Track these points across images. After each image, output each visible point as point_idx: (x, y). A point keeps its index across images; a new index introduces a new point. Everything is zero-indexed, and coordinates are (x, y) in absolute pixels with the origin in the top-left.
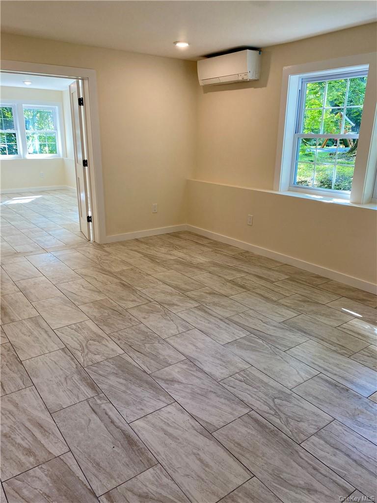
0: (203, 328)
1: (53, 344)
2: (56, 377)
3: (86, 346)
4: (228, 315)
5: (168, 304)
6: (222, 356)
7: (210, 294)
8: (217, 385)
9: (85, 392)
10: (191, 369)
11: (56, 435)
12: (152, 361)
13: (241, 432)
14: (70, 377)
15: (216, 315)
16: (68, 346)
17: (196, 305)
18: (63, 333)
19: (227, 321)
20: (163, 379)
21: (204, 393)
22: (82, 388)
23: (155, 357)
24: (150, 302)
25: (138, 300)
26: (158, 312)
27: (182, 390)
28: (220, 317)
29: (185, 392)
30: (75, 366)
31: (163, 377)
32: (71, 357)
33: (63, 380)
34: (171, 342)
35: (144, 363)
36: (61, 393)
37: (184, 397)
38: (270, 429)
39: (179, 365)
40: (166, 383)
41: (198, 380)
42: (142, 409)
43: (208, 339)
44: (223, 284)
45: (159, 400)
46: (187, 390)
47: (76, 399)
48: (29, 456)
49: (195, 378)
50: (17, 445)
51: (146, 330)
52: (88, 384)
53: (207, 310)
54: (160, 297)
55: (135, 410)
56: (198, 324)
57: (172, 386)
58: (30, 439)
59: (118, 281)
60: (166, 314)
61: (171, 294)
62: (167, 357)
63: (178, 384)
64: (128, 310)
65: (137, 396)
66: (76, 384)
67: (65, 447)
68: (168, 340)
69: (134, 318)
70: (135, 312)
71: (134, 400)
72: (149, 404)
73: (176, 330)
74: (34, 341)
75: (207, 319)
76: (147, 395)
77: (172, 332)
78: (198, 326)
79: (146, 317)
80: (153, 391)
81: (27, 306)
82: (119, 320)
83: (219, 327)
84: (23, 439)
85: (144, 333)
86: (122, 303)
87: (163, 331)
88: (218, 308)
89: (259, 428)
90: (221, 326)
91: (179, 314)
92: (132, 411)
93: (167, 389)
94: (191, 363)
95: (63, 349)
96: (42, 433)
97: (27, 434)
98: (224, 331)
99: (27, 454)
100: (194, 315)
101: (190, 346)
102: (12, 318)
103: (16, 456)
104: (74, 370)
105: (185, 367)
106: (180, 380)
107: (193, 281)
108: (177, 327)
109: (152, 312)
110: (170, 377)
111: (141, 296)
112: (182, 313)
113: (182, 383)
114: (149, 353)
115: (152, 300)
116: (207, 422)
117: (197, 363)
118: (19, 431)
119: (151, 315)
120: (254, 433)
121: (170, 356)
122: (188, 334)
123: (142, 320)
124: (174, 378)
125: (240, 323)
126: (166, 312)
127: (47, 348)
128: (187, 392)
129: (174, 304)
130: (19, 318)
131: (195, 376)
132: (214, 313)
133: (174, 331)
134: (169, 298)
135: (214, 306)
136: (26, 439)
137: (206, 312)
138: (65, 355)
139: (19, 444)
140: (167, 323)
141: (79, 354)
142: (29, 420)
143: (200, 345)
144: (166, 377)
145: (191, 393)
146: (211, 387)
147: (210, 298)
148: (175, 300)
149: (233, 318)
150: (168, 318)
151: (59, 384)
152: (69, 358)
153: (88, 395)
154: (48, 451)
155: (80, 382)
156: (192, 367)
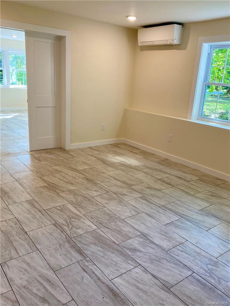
0: (148, 213)
1: (47, 221)
2: (53, 245)
3: (70, 222)
4: (163, 203)
5: (121, 194)
6: (166, 233)
7: (148, 188)
8: (166, 254)
9: (76, 256)
10: (146, 241)
11: (61, 287)
12: (118, 235)
13: (190, 289)
14: (62, 245)
15: (156, 204)
16: (57, 222)
17: (140, 196)
18: (52, 213)
19: (163, 208)
20: (128, 249)
21: (158, 259)
22: (73, 253)
23: (119, 232)
24: (108, 192)
25: (99, 190)
26: (115, 200)
27: (143, 257)
28: (158, 205)
29: (145, 258)
30: (65, 237)
31: (127, 247)
32: (60, 230)
33: (58, 247)
34: (128, 221)
35: (112, 236)
36: (59, 257)
37: (145, 262)
38: (209, 287)
39: (137, 238)
40: (131, 251)
41: (152, 250)
42: (118, 270)
43: (153, 221)
44: (155, 181)
45: (128, 263)
46: (146, 257)
47: (70, 261)
48: (44, 303)
49: (150, 248)
50: (34, 295)
51: (109, 212)
52: (76, 250)
53: (148, 199)
54: (114, 189)
55: (113, 270)
56: (144, 209)
57: (136, 254)
58: (43, 290)
59: (83, 176)
60: (120, 202)
61: (121, 187)
62: (128, 233)
63: (140, 253)
64: (94, 197)
65: (112, 260)
66: (69, 250)
67: (69, 297)
68: (125, 220)
69: (99, 204)
70: (99, 199)
71: (111, 263)
72: (122, 266)
73: (130, 213)
74: (33, 218)
75: (149, 206)
76: (119, 259)
77: (127, 214)
78: (145, 211)
79: (108, 203)
80: (123, 256)
81: (23, 192)
82: (89, 204)
83: (159, 212)
84: (38, 290)
85: (108, 215)
86: (89, 192)
87: (121, 213)
88: (155, 198)
89: (202, 286)
90: (160, 211)
91: (130, 202)
92: (111, 271)
93: (133, 256)
94: (145, 237)
95: (54, 225)
96: (50, 286)
97: (40, 287)
98: (163, 215)
99: (42, 302)
100: (140, 203)
101: (142, 225)
102: (14, 200)
103: (35, 303)
104: (65, 240)
105: (141, 240)
106: (140, 250)
107: (134, 178)
108: (130, 212)
109: (111, 199)
110: (133, 247)
111: (101, 188)
112: (131, 201)
113: (142, 252)
114: (115, 229)
115: (109, 191)
116: (164, 281)
117: (149, 237)
118: (33, 284)
119: (111, 201)
120: (198, 289)
121: (129, 232)
122: (139, 216)
123: (106, 205)
124: (136, 247)
125: (173, 210)
126: (120, 200)
127: (42, 223)
128: (147, 259)
129: (124, 195)
130: (19, 200)
131: (150, 247)
132: (153, 202)
133: (129, 214)
134: (120, 190)
135: (152, 197)
136: (40, 290)
137: (148, 201)
138: (56, 229)
139: (35, 294)
140: (123, 208)
141: (66, 228)
142: (39, 276)
143: (149, 224)
144: (130, 247)
145: (149, 259)
146: (162, 255)
147: (148, 191)
148: (125, 191)
149: (166, 206)
150: (123, 204)
151: (56, 250)
152: (59, 231)
153: (78, 258)
154: (58, 300)
155: (70, 249)
156: (146, 240)
